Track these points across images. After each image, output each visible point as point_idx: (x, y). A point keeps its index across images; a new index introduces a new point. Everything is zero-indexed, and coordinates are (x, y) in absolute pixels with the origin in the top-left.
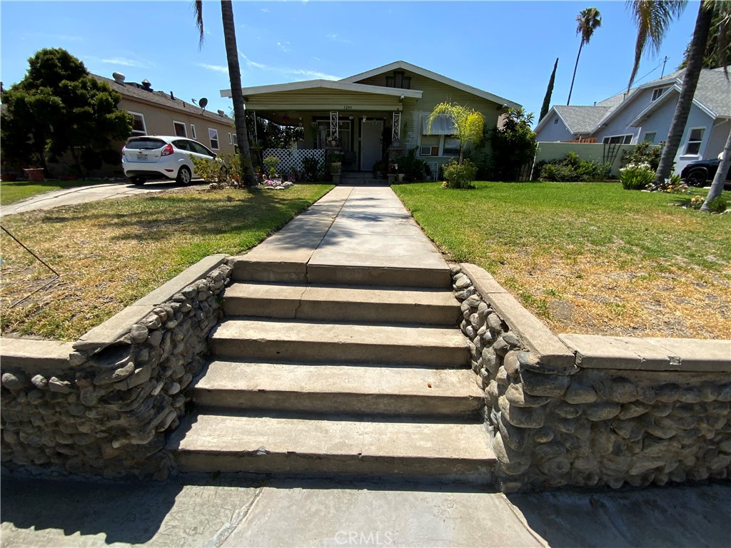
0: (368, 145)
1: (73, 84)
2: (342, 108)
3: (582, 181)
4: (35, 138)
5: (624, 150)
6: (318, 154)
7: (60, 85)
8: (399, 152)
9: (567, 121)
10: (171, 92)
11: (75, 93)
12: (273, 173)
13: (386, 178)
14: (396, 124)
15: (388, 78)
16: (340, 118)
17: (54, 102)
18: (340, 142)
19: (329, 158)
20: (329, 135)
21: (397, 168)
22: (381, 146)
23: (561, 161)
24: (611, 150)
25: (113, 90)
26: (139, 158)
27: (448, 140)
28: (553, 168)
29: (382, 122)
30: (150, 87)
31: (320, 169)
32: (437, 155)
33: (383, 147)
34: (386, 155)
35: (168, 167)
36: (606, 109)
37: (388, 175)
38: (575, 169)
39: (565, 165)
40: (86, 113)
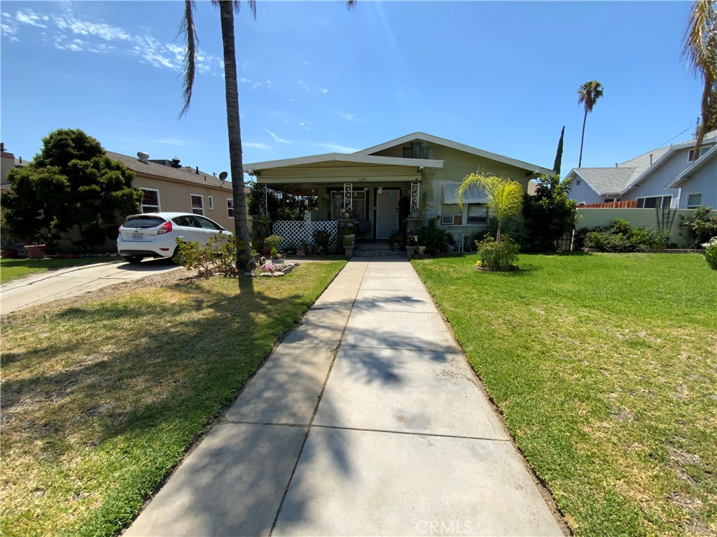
0: (385, 215)
1: (84, 163)
2: (356, 180)
3: (639, 251)
4: (45, 213)
5: (680, 216)
6: (330, 226)
7: (70, 164)
8: (418, 222)
9: (591, 183)
10: (197, 168)
11: (85, 173)
12: (274, 254)
13: (404, 249)
14: (415, 194)
15: (404, 149)
16: (354, 189)
17: (58, 181)
18: (354, 215)
19: (342, 230)
20: (342, 207)
21: (416, 240)
22: (398, 214)
23: (607, 229)
24: (666, 216)
25: (128, 168)
26: (134, 237)
27: (473, 209)
28: (599, 237)
29: (399, 191)
30: (179, 164)
31: (333, 240)
32: (461, 224)
33: (400, 216)
34: (403, 226)
35: (163, 245)
36: (631, 170)
37: (407, 247)
38: (628, 238)
39: (614, 233)
40: (94, 191)
